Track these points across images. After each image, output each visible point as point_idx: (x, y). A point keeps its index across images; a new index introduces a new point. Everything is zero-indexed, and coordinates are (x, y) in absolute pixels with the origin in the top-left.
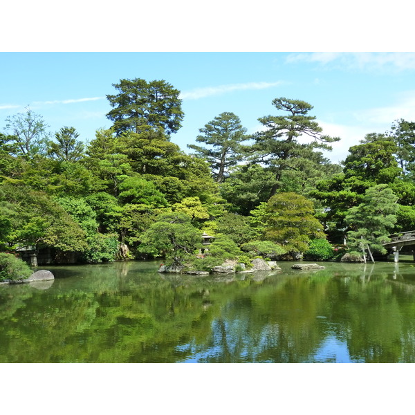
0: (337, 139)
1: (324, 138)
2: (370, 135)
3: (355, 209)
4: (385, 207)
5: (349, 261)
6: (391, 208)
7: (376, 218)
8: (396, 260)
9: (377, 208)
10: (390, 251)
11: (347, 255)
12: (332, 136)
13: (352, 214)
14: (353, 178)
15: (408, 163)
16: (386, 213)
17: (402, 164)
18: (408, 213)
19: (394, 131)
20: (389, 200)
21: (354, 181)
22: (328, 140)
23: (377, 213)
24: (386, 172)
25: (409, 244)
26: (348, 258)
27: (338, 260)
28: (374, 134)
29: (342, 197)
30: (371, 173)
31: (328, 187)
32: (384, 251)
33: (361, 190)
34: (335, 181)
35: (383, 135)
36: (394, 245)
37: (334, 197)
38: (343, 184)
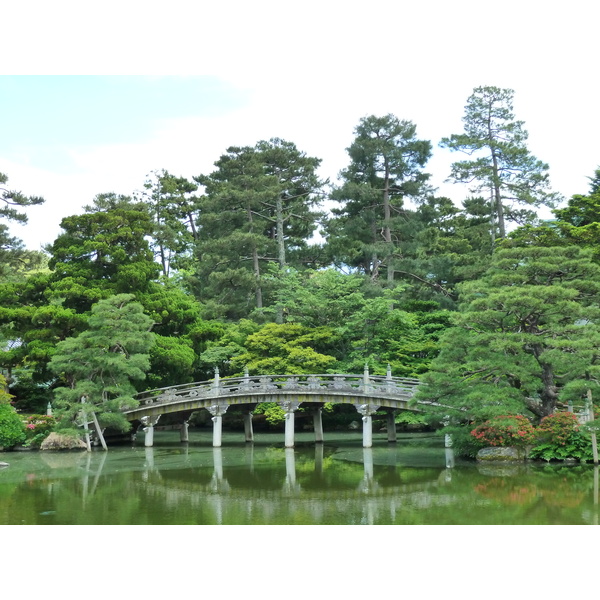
0: (38, 201)
1: (11, 196)
2: (102, 197)
3: (69, 343)
4: (129, 339)
5: (59, 449)
6: (140, 340)
7: (110, 361)
8: (149, 440)
9: (113, 342)
10: (137, 425)
11: (53, 437)
12: (27, 194)
13: (65, 353)
14: (68, 281)
15: (173, 253)
16: (130, 350)
17: (162, 256)
18: (172, 351)
19: (150, 192)
20: (137, 326)
21: (70, 287)
22: (20, 200)
23: (113, 350)
24: (133, 270)
25: (173, 410)
26: (55, 444)
27: (35, 448)
28: (111, 195)
29: (47, 318)
30: (105, 272)
31: (16, 297)
32: (126, 426)
33: (82, 304)
34: (31, 286)
35: (129, 199)
36: (146, 412)
37: (29, 318)
38: (48, 291)
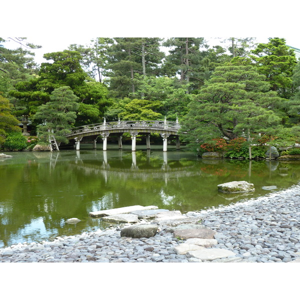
0: (39, 47)
1: (29, 45)
2: (72, 45)
3: (43, 107)
4: (66, 105)
5: (40, 151)
6: (71, 106)
7: (59, 114)
8: (78, 147)
9: (60, 106)
10: (73, 142)
11: (37, 146)
12: (35, 44)
13: (41, 111)
14: (45, 81)
15: (103, 70)
16: (67, 110)
17: (99, 71)
18: (89, 110)
19: (93, 43)
20: (70, 100)
21: (46, 83)
22: (32, 47)
23: (59, 110)
25: (87, 135)
26: (39, 148)
27: (31, 150)
28: (75, 45)
29: (37, 96)
31: (25, 87)
32: (67, 141)
33: (50, 90)
34: (31, 83)
35: (83, 46)
36: (76, 136)
37: (30, 96)
38: (37, 85)
